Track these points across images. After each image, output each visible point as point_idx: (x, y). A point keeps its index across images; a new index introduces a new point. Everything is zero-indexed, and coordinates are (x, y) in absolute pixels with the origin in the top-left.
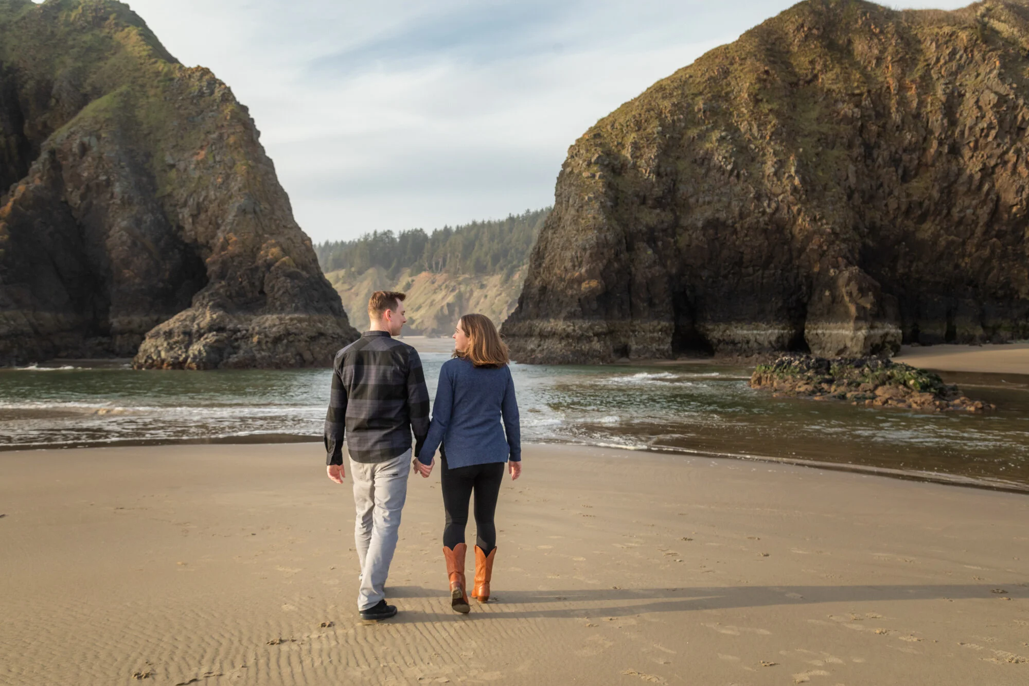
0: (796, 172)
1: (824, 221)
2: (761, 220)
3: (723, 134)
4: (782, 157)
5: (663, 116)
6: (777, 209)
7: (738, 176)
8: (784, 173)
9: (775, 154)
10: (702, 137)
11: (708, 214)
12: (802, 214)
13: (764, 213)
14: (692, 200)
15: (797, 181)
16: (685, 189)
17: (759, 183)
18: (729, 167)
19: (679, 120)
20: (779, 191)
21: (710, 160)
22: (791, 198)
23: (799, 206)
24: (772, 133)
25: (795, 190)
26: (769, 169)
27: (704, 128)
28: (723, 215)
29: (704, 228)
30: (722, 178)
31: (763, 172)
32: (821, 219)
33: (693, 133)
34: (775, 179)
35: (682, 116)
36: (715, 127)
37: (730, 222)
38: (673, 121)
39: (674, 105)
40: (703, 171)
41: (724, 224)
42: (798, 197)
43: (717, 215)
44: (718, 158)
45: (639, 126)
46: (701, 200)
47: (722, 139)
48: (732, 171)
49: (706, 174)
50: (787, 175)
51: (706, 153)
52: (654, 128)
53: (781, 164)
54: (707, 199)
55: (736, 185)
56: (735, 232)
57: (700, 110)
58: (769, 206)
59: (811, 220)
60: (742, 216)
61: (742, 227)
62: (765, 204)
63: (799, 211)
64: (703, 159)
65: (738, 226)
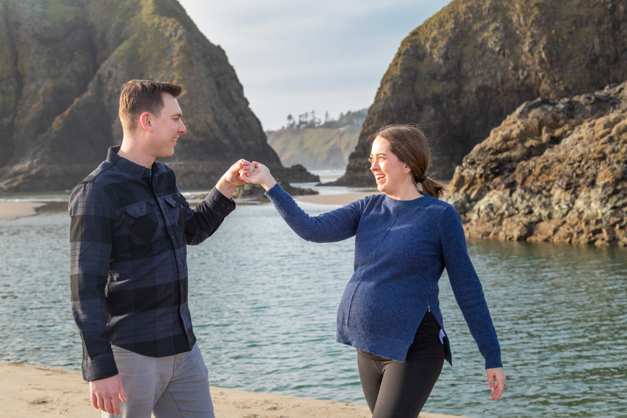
0: (544, 48)
1: (561, 82)
2: (516, 84)
3: (498, 25)
4: (537, 38)
5: (459, 16)
6: (528, 76)
7: (504, 54)
8: (536, 50)
9: (532, 36)
10: (484, 28)
11: (480, 82)
12: (546, 78)
13: (518, 79)
14: (470, 74)
15: (543, 55)
16: (466, 66)
17: (517, 59)
18: (497, 49)
19: (469, 18)
20: (529, 62)
21: (486, 44)
22: (538, 68)
23: (544, 72)
24: (533, 22)
25: (542, 61)
26: (526, 49)
27: (486, 22)
28: (489, 83)
29: (477, 92)
30: (493, 56)
31: (522, 51)
32: (559, 80)
33: (476, 27)
34: (529, 55)
35: (471, 15)
36: (495, 20)
37: (494, 87)
38: (465, 19)
39: (468, 7)
40: (480, 53)
41: (491, 88)
42: (544, 66)
43: (486, 83)
44: (490, 44)
45: (441, 25)
46: (476, 73)
47: (497, 29)
48: (499, 51)
49: (483, 54)
50: (537, 51)
51: (483, 40)
52: (450, 25)
53: (535, 43)
54: (480, 72)
55: (502, 61)
56: (498, 93)
57: (485, 9)
58: (522, 74)
59: (551, 82)
60: (503, 82)
61: (503, 90)
62: (520, 72)
63: (543, 76)
64: (482, 45)
65: (499, 89)
